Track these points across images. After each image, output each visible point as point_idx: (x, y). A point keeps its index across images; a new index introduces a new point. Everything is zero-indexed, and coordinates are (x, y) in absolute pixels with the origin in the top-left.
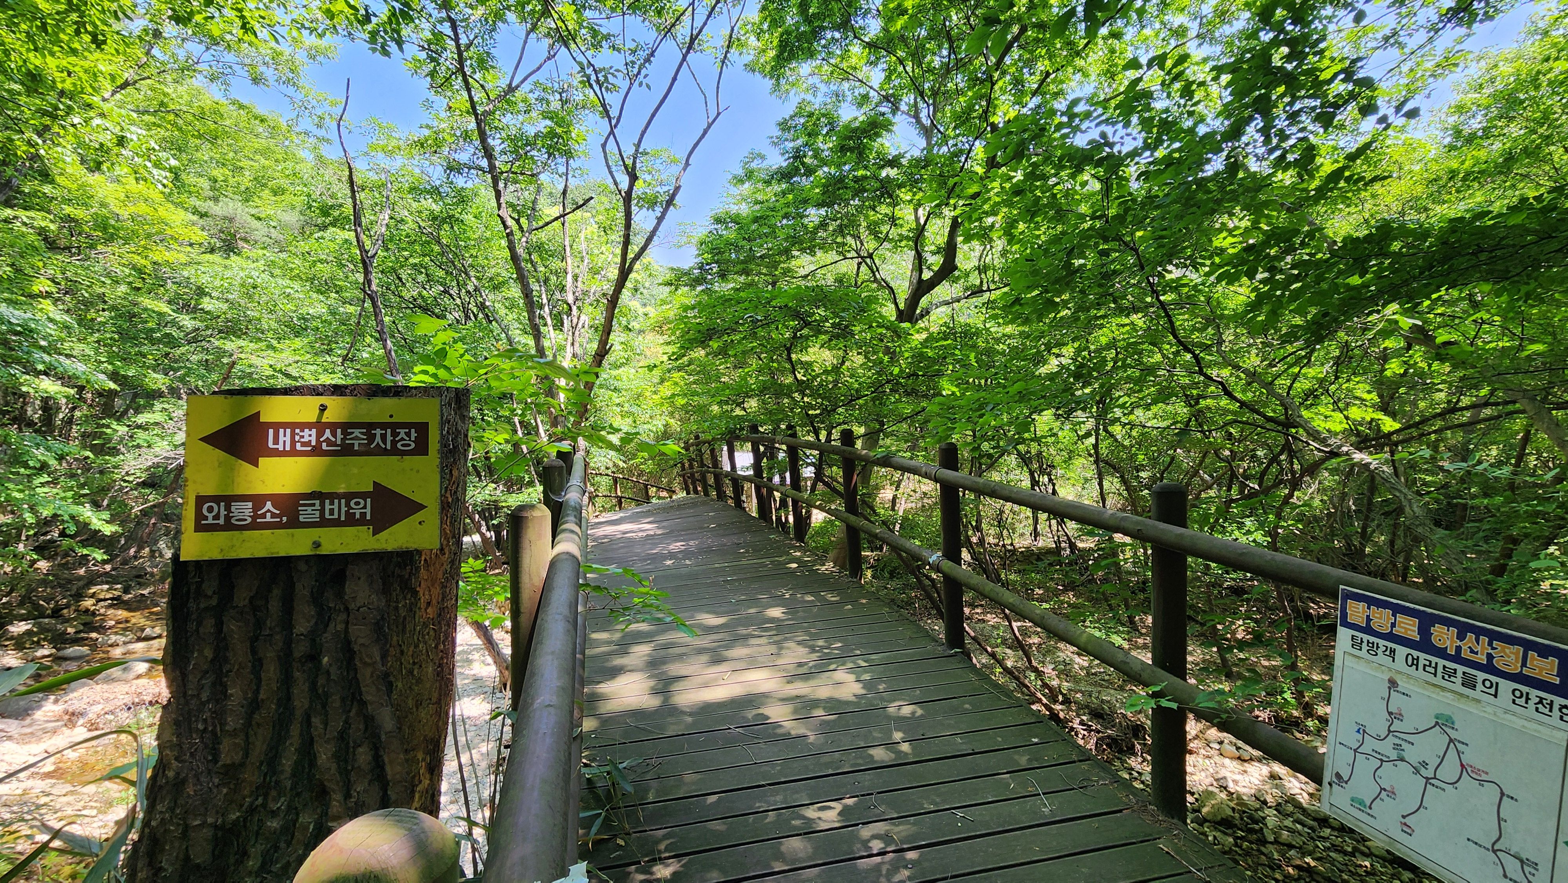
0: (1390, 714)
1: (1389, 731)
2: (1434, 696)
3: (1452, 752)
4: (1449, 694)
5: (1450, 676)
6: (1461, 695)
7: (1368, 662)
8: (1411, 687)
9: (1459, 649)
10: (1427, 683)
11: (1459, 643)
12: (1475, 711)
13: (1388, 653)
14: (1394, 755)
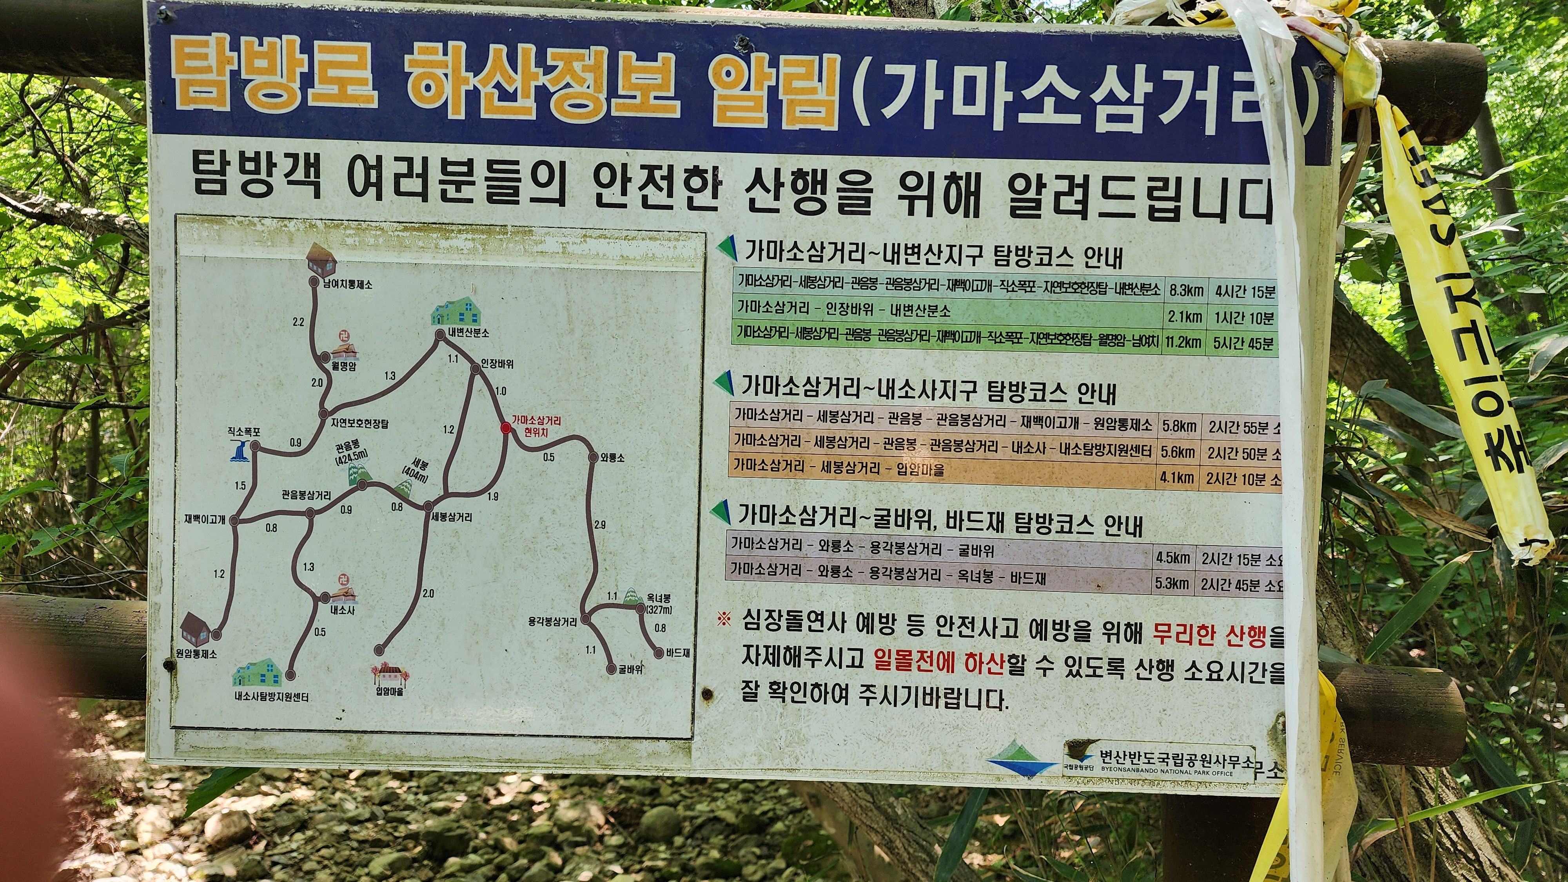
0: (321, 359)
1: (324, 414)
2: (426, 259)
3: (481, 401)
4: (461, 241)
5: (458, 186)
6: (489, 229)
7: (247, 222)
8: (370, 257)
9: (473, 97)
10: (407, 226)
11: (473, 81)
12: (521, 262)
13: (299, 175)
14: (339, 483)
